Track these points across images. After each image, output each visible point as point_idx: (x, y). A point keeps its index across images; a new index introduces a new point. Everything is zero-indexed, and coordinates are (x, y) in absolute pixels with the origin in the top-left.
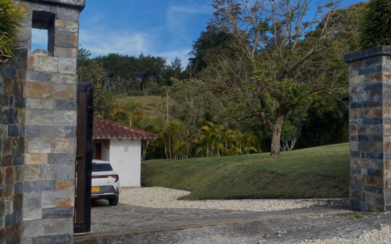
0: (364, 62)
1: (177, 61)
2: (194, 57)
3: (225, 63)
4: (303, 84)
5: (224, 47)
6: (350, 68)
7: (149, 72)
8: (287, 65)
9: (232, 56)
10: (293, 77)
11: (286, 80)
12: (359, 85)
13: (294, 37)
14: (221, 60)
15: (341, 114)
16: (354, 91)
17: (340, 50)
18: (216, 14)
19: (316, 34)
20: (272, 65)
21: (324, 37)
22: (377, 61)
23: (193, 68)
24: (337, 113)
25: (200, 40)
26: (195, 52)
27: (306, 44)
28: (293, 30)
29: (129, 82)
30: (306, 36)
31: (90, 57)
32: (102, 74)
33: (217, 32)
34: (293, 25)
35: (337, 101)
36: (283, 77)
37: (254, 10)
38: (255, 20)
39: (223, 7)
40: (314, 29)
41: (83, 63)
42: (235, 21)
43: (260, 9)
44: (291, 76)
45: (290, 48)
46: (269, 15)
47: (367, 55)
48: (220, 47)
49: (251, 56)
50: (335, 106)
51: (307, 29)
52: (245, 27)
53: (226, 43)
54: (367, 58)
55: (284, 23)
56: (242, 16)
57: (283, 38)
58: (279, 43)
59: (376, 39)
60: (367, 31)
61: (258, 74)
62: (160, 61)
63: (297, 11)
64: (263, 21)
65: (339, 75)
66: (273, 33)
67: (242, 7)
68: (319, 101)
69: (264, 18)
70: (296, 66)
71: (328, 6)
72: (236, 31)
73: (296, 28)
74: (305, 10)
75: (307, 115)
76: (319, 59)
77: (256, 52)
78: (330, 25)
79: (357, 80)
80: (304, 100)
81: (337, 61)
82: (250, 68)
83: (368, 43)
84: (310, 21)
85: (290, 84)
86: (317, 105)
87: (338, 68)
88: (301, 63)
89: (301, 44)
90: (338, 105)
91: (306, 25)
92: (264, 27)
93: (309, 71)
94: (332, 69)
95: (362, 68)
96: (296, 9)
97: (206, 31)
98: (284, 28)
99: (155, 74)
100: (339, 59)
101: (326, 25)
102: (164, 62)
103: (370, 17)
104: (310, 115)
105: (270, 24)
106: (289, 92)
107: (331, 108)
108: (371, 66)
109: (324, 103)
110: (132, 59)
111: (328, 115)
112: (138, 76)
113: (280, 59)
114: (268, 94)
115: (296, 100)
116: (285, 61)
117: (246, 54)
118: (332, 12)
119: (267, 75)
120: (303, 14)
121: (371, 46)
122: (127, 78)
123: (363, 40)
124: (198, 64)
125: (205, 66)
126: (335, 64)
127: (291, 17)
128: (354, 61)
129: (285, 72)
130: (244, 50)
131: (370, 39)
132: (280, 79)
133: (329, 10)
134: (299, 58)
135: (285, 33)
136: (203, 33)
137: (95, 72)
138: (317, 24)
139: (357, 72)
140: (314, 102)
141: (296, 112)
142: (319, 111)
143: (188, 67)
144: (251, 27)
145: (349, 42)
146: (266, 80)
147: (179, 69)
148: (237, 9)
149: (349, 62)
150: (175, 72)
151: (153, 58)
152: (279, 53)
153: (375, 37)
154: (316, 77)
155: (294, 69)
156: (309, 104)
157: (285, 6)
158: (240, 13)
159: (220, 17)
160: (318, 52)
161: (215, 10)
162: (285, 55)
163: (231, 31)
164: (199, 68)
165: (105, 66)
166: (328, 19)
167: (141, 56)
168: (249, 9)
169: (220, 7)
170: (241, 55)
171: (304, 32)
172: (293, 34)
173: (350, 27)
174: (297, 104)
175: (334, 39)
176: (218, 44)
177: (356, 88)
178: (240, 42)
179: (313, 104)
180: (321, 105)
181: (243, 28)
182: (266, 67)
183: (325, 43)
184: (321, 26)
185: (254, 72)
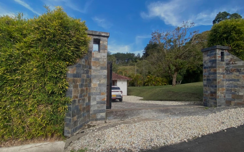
0: (209, 52)
1: (139, 54)
2: (144, 53)
3: (156, 54)
4: (185, 61)
5: (155, 49)
6: (203, 54)
7: (129, 58)
8: (178, 54)
9: (158, 52)
10: (181, 58)
11: (178, 59)
12: (207, 60)
13: (181, 44)
14: (154, 53)
15: (199, 72)
16: (205, 62)
17: (199, 48)
18: (153, 37)
19: (190, 43)
20: (173, 54)
21: (192, 44)
22: (214, 51)
23: (144, 56)
24: (197, 71)
25: (147, 47)
26: (145, 51)
27: (186, 47)
28: (181, 42)
29: (123, 62)
30: (185, 44)
31: (111, 54)
32: (115, 59)
33: (153, 44)
34: (181, 40)
35: (197, 67)
36: (177, 58)
37: (166, 35)
38: (166, 39)
39: (155, 35)
40: (188, 41)
41: (109, 56)
42: (159, 39)
43: (168, 35)
44: (180, 58)
45: (180, 48)
46: (172, 37)
47: (210, 49)
48: (154, 49)
49: (165, 51)
50: (197, 69)
51: (186, 41)
52: (162, 41)
53: (156, 47)
54: (210, 50)
55: (177, 39)
56: (162, 38)
57: (177, 45)
58: (175, 47)
59: (214, 43)
60: (210, 40)
61: (168, 57)
62: (133, 55)
63: (182, 35)
64: (170, 39)
65: (198, 57)
66: (173, 43)
67: (162, 35)
68: (190, 67)
69: (170, 38)
70: (182, 54)
71: (194, 32)
72: (160, 43)
73: (182, 41)
74: (185, 34)
75: (186, 72)
76: (191, 52)
77: (167, 50)
78: (195, 39)
79: (206, 58)
80: (185, 66)
81: (198, 52)
82: (165, 56)
83: (211, 45)
84: (187, 38)
85: (179, 61)
86: (190, 68)
87: (198, 55)
88: (184, 53)
89: (184, 46)
90: (198, 68)
91: (186, 40)
92: (170, 41)
93: (187, 56)
94: (196, 55)
95: (208, 54)
96: (182, 34)
97: (149, 44)
98: (177, 41)
99: (131, 59)
100: (198, 51)
101: (193, 39)
102: (134, 55)
103: (211, 35)
104: (187, 72)
105: (172, 40)
106: (179, 64)
107: (195, 69)
108: (212, 53)
109: (192, 67)
110: (124, 54)
111: (194, 72)
112: (126, 60)
113: (176, 52)
114: (171, 65)
115: (182, 66)
116: (178, 53)
117: (163, 51)
118: (196, 35)
119: (171, 58)
120: (185, 36)
121: (212, 46)
122: (123, 60)
123: (209, 44)
124: (146, 55)
125: (149, 56)
126: (197, 53)
127: (180, 37)
128: (205, 51)
129: (178, 57)
130: (162, 49)
131: (212, 43)
132: (176, 59)
133: (195, 34)
134: (183, 52)
135: (178, 43)
136: (148, 44)
137: (113, 58)
138: (190, 39)
139: (206, 55)
140: (189, 67)
141: (182, 71)
142: (190, 70)
143: (143, 56)
144: (165, 41)
145: (202, 45)
146: (171, 59)
147: (139, 57)
148: (160, 35)
149: (203, 52)
150: (138, 58)
151: (131, 53)
152: (175, 50)
153: (214, 42)
154: (190, 58)
155: (181, 56)
156: (187, 68)
157: (178, 33)
158: (161, 37)
159: (154, 38)
160: (190, 49)
161: (152, 36)
162: (178, 51)
163: (158, 43)
164: (146, 56)
165: (116, 57)
166: (194, 37)
167: (127, 53)
168: (164, 35)
169: (154, 35)
170: (161, 51)
171: (185, 42)
172: (181, 43)
173: (203, 39)
174: (182, 68)
175: (196, 45)
176: (153, 48)
177: (206, 61)
178: (161, 47)
179: (188, 68)
180: (191, 68)
181: (162, 42)
182: (170, 55)
183: (193, 46)
184: (191, 40)
185: (166, 57)
